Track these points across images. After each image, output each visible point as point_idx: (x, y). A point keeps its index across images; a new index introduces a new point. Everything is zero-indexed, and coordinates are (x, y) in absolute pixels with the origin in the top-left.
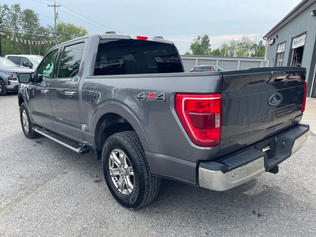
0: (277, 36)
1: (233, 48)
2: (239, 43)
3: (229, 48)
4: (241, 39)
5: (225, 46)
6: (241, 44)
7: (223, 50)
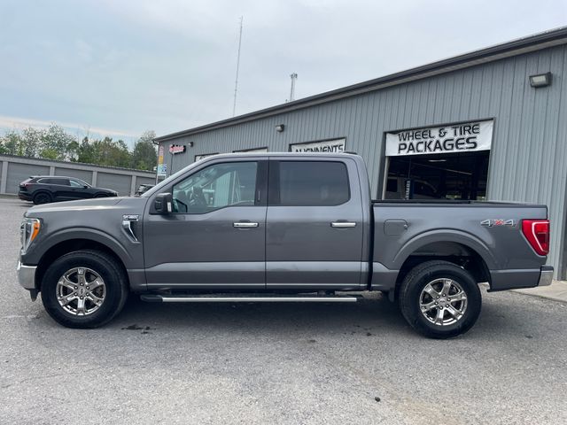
0: (192, 143)
1: (31, 143)
2: (45, 136)
3: (23, 143)
4: (48, 130)
5: (14, 138)
6: (47, 138)
7: (10, 145)
